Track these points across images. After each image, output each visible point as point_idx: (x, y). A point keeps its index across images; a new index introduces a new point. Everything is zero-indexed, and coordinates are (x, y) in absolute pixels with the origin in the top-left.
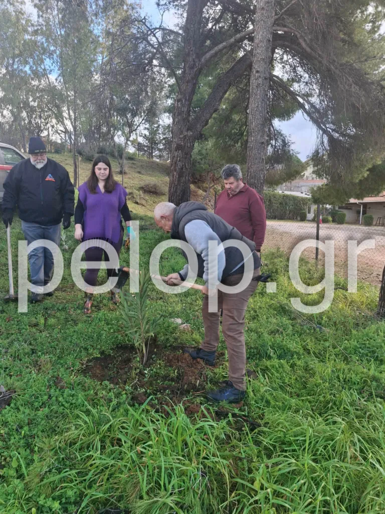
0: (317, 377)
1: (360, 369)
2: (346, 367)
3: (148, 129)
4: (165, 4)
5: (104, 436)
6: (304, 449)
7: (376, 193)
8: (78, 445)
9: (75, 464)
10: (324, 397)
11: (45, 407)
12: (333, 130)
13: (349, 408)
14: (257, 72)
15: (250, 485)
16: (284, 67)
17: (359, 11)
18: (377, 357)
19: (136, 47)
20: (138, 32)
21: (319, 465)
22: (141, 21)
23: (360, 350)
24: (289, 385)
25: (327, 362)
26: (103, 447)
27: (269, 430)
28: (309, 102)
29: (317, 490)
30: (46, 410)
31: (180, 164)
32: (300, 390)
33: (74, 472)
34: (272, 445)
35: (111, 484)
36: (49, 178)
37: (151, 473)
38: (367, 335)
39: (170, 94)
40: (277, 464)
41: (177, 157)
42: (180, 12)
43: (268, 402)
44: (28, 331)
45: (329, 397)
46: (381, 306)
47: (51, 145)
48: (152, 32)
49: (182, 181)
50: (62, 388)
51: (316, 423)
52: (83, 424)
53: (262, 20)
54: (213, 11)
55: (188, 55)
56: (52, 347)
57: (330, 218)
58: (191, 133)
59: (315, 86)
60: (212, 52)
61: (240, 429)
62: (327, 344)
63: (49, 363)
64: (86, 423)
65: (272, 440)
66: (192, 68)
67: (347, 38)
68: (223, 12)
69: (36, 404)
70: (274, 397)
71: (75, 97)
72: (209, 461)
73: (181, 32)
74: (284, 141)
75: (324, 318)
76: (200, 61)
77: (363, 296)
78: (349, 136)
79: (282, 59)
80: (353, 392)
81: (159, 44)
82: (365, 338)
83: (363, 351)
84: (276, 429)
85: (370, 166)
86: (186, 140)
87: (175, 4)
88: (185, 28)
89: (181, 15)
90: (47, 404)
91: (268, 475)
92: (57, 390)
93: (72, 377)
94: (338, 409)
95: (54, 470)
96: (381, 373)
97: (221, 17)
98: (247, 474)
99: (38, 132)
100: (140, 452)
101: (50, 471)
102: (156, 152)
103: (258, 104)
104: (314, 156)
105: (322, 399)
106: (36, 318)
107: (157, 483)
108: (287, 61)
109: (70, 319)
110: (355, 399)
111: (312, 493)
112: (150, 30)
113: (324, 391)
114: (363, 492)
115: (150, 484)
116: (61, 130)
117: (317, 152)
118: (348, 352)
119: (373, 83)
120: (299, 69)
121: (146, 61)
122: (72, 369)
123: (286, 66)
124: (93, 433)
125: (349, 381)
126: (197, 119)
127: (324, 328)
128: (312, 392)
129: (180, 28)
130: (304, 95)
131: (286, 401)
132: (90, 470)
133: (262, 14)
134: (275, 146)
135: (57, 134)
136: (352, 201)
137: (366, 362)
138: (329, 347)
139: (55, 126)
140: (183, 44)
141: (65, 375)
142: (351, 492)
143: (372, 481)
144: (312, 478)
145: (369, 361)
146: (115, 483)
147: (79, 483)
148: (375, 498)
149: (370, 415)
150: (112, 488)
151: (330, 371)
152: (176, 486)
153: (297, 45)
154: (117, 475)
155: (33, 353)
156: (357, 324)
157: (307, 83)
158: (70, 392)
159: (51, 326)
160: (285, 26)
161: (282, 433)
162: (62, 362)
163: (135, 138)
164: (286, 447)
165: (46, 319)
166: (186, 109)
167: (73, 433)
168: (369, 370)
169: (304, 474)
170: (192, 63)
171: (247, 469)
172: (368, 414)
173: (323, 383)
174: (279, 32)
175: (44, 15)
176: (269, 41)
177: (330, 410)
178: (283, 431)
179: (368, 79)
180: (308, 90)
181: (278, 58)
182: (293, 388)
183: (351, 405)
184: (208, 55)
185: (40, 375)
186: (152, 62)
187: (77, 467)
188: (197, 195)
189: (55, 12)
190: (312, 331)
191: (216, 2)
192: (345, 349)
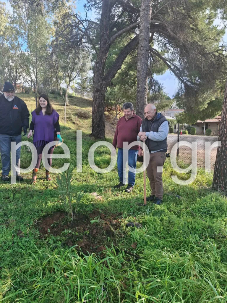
0: (176, 227)
1: (201, 221)
2: (193, 220)
3: (80, 79)
4: (89, 6)
5: (45, 267)
6: (166, 272)
7: (212, 117)
8: (28, 273)
9: (26, 285)
10: (179, 239)
11: (10, 249)
12: (187, 81)
13: (194, 245)
14: (142, 46)
15: (133, 295)
16: (159, 44)
17: (201, 12)
18: (211, 214)
19: (71, 31)
20: (73, 22)
21: (174, 282)
22: (74, 16)
23: (201, 210)
24: (159, 232)
25: (182, 217)
26: (44, 274)
27: (146, 261)
28: (173, 65)
29: (173, 297)
30: (11, 251)
31: (98, 100)
32: (166, 234)
33: (25, 290)
34: (147, 270)
35: (48, 297)
36: (15, 107)
37: (72, 290)
38: (205, 201)
39: (93, 59)
40: (149, 282)
41: (97, 96)
42: (98, 11)
43: (146, 243)
44: (3, 201)
45: (182, 239)
46: (214, 183)
47: (23, 89)
48: (81, 23)
49: (100, 110)
50: (22, 236)
51: (173, 256)
52: (32, 260)
53: (144, 16)
54: (117, 11)
55: (103, 36)
56: (17, 212)
57: (187, 132)
58: (105, 82)
59: (177, 55)
60: (117, 34)
61: (129, 260)
62: (182, 207)
63: (15, 222)
64: (34, 259)
65: (147, 267)
66: (105, 44)
67: (194, 28)
68: (123, 11)
69: (5, 248)
70: (150, 239)
71: (36, 60)
72: (108, 281)
73: (98, 22)
74: (159, 87)
75: (181, 191)
76: (109, 40)
77: (204, 178)
78: (197, 84)
79: (158, 39)
80: (196, 236)
81: (86, 30)
82: (204, 203)
83: (203, 211)
84: (150, 260)
85: (209, 102)
86: (102, 86)
87: (95, 6)
88: (101, 20)
89: (99, 13)
90: (11, 247)
91: (143, 289)
92: (18, 238)
93: (27, 230)
94: (187, 246)
95: (12, 290)
96: (213, 223)
97: (122, 14)
98: (131, 288)
99: (15, 81)
100: (66, 277)
101: (10, 290)
102: (86, 93)
103: (142, 66)
104: (176, 95)
105: (178, 240)
106: (8, 194)
107: (76, 296)
108: (161, 40)
109: (29, 194)
110: (197, 240)
111: (170, 300)
112: (80, 21)
113: (180, 235)
114: (200, 297)
115: (72, 296)
116: (28, 80)
117: (178, 94)
118: (194, 211)
119: (209, 53)
120: (168, 45)
121: (78, 40)
122: (28, 225)
123: (161, 43)
124: (38, 265)
125: (194, 228)
126: (108, 74)
127: (180, 197)
128: (173, 236)
129: (98, 20)
130: (170, 60)
131: (157, 242)
132: (35, 289)
133: (144, 12)
134: (154, 90)
135: (27, 82)
136: (199, 121)
137: (205, 217)
138: (183, 208)
139: (25, 77)
140: (99, 30)
141: (23, 229)
142: (193, 298)
143: (205, 290)
144: (170, 290)
145: (206, 216)
146: (50, 297)
147: (28, 297)
148: (207, 301)
149: (206, 249)
150: (49, 299)
151: (183, 223)
152: (87, 298)
153: (166, 31)
154: (51, 292)
155: (5, 215)
156: (201, 194)
157: (172, 53)
158: (26, 239)
159: (17, 198)
160: (159, 20)
161: (153, 262)
162: (22, 220)
163: (73, 85)
164: (156, 271)
165: (14, 194)
166: (101, 68)
167: (26, 265)
168: (206, 222)
169: (165, 288)
170: (105, 41)
171: (131, 285)
172: (205, 249)
173: (179, 230)
174: (156, 23)
175: (17, 12)
176: (149, 28)
177: (182, 247)
178: (153, 261)
179: (206, 51)
180: (173, 57)
181: (156, 39)
182: (161, 234)
183: (195, 244)
184: (114, 37)
185: (8, 229)
186: (82, 40)
187: (27, 287)
188: (110, 118)
189: (24, 10)
190: (174, 199)
191: (119, 6)
192: (193, 209)
